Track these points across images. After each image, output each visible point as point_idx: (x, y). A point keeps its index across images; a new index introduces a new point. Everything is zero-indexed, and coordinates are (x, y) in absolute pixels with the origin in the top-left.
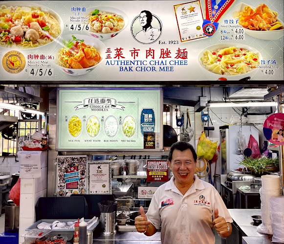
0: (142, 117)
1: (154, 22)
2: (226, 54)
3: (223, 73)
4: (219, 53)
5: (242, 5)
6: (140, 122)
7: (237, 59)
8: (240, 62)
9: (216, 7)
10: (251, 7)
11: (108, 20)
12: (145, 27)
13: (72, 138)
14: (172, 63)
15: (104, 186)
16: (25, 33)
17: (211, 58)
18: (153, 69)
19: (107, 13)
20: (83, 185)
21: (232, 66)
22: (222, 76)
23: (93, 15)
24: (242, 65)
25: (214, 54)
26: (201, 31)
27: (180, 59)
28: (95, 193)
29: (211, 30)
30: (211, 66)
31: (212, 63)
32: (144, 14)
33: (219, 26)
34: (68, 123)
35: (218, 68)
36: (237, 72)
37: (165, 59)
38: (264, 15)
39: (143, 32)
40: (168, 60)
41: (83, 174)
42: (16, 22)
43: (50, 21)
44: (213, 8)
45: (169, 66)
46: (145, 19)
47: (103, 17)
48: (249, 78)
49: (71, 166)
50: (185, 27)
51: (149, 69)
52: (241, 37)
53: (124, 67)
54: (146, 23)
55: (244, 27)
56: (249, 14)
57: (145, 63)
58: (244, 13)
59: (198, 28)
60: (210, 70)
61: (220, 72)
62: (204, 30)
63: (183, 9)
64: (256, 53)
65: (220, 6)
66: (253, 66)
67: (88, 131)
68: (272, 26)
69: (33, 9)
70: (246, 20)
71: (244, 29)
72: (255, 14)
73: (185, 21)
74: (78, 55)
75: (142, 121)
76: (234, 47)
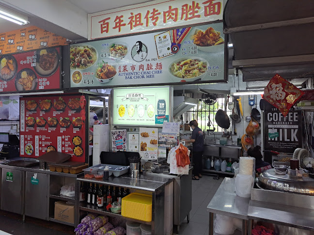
0: (158, 105)
1: (143, 48)
2: (185, 64)
3: (183, 77)
4: (181, 64)
5: (196, 30)
6: (157, 108)
7: (192, 67)
8: (194, 69)
9: (179, 33)
10: (202, 31)
11: (119, 49)
12: (138, 52)
13: (120, 118)
14: (153, 72)
15: (136, 147)
16: (81, 61)
17: (176, 67)
18: (143, 77)
19: (119, 45)
20: (125, 147)
21: (189, 72)
22: (183, 79)
23: (112, 47)
24: (196, 71)
25: (178, 65)
26: (170, 51)
27: (158, 70)
28: (131, 151)
29: (176, 49)
30: (176, 73)
31: (177, 71)
32: (138, 43)
33: (182, 46)
34: (118, 109)
35: (181, 74)
36: (192, 76)
37: (149, 70)
38: (211, 35)
39: (137, 55)
40: (151, 70)
41: (124, 141)
42: (77, 55)
43: (92, 53)
44: (177, 35)
45: (152, 74)
46: (139, 46)
47: (117, 48)
48: (200, 79)
49: (118, 136)
50: (161, 49)
51: (141, 77)
52: (195, 52)
53: (128, 76)
54: (139, 48)
55: (197, 45)
56: (201, 35)
57: (139, 73)
58: (197, 35)
59: (168, 49)
60: (176, 76)
61: (181, 76)
62: (172, 50)
63: (160, 38)
64: (205, 62)
65: (182, 33)
66: (203, 71)
67: (128, 114)
68: (216, 42)
69: (84, 47)
70: (198, 40)
71: (197, 46)
72: (205, 35)
73: (161, 45)
74: (105, 71)
75: (158, 108)
76: (190, 59)
